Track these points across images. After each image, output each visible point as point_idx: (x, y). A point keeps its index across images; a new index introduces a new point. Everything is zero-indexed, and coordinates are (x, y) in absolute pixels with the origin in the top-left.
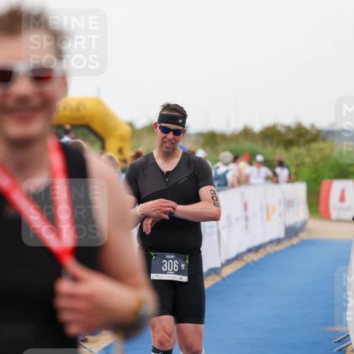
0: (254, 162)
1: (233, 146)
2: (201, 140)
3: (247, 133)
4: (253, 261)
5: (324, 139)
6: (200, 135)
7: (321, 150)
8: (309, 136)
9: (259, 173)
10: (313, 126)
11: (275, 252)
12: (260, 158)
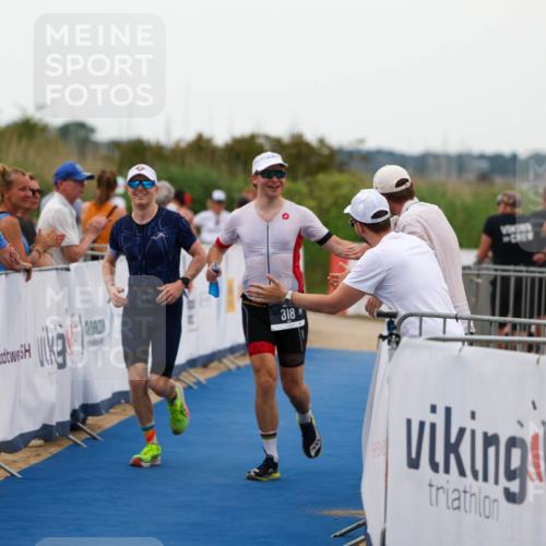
0: (209, 203)
1: (175, 170)
2: (117, 155)
3: (201, 146)
4: (198, 383)
5: (342, 168)
6: (115, 145)
7: (336, 186)
8: (314, 160)
9: (217, 223)
10: (322, 141)
11: (239, 368)
12: (218, 195)
